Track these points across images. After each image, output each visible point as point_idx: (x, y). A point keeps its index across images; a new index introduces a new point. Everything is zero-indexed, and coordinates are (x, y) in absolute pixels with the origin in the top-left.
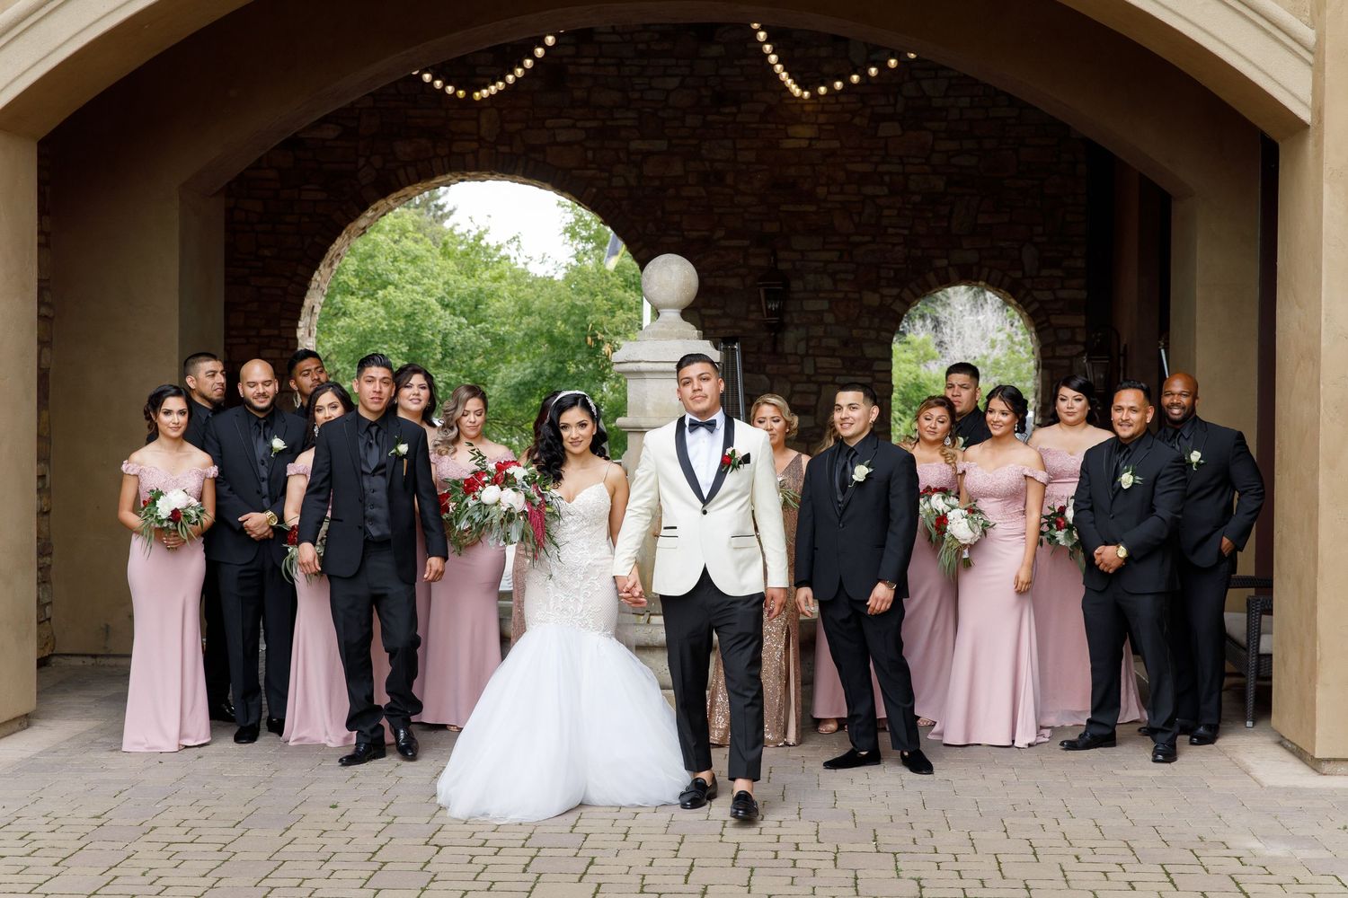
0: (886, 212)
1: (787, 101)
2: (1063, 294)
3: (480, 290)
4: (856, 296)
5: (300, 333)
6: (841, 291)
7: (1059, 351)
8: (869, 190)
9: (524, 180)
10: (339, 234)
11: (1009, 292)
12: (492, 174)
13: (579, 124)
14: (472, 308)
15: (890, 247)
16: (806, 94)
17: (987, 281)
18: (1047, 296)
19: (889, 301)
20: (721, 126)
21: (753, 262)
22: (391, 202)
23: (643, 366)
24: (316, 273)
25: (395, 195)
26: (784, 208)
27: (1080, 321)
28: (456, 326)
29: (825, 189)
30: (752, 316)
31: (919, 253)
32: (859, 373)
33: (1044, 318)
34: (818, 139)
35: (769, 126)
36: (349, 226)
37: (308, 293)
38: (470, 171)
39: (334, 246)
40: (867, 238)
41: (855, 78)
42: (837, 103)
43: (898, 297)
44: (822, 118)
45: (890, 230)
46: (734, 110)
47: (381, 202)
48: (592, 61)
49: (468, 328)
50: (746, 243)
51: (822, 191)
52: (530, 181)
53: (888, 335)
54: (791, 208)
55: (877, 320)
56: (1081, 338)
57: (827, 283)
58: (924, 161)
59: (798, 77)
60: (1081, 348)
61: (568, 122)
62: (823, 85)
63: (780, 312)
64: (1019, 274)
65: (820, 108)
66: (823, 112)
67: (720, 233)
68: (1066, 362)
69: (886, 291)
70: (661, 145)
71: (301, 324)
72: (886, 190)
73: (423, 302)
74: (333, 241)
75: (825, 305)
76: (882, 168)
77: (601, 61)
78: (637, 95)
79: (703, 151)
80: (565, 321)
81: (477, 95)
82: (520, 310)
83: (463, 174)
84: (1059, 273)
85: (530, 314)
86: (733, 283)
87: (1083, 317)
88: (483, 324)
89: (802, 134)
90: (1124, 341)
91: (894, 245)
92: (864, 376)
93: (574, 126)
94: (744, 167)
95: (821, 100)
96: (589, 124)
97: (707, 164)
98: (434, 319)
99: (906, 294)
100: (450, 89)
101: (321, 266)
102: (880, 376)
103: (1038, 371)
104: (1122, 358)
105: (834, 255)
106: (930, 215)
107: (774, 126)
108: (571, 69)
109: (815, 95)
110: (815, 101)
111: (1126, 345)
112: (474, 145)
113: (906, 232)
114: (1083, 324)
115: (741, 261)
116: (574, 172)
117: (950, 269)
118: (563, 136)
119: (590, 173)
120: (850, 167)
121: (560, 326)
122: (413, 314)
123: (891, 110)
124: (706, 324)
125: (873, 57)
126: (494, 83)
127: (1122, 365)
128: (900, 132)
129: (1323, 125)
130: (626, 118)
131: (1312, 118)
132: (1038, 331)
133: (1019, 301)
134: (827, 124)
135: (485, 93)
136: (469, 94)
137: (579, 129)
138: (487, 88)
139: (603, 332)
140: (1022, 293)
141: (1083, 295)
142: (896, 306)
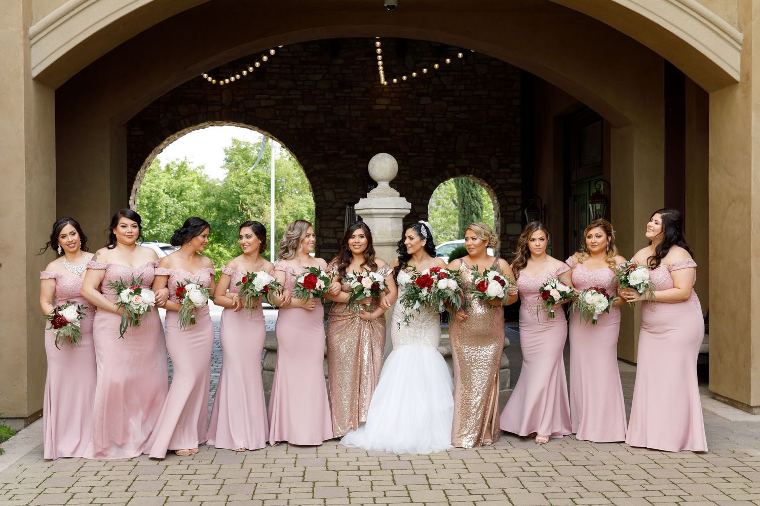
0: (425, 141)
1: (376, 87)
2: (510, 181)
3: (183, 186)
4: (411, 182)
5: (131, 202)
6: (403, 180)
7: (509, 209)
8: (416, 130)
9: (244, 125)
10: (150, 152)
12: (227, 122)
13: (272, 97)
14: (179, 194)
15: (426, 158)
16: (386, 83)
17: (474, 175)
18: (503, 181)
19: (427, 184)
20: (343, 98)
21: (360, 166)
22: (176, 136)
23: (373, 211)
24: (139, 172)
25: (179, 133)
26: (374, 139)
27: (519, 193)
28: (172, 202)
29: (395, 130)
31: (441, 161)
33: (501, 192)
34: (391, 105)
35: (367, 99)
36: (156, 148)
37: (135, 182)
38: (217, 121)
39: (147, 158)
40: (416, 154)
41: (405, 78)
42: (400, 87)
44: (393, 95)
45: (427, 150)
46: (349, 91)
47: (172, 136)
48: (278, 66)
49: (177, 203)
50: (356, 156)
51: (393, 131)
52: (246, 126)
54: (378, 139)
55: (421, 194)
56: (519, 201)
58: (442, 116)
60: (519, 207)
61: (268, 96)
62: (395, 78)
64: (489, 171)
65: (392, 89)
66: (393, 92)
67: (343, 151)
68: (512, 214)
69: (425, 180)
70: (314, 108)
71: (131, 198)
72: (424, 131)
74: (147, 156)
76: (422, 120)
77: (283, 65)
78: (301, 83)
79: (335, 111)
80: (225, 199)
81: (222, 82)
83: (214, 123)
84: (508, 170)
85: (209, 195)
86: (350, 176)
87: (520, 192)
88: (185, 202)
89: (382, 103)
90: (544, 202)
91: (428, 157)
93: (269, 98)
94: (355, 119)
95: (392, 86)
96: (277, 97)
97: (336, 117)
98: (161, 199)
99: (435, 181)
100: (210, 79)
101: (141, 169)
103: (498, 218)
104: (543, 212)
106: (446, 142)
107: (369, 99)
108: (268, 69)
109: (390, 83)
110: (388, 87)
111: (545, 206)
112: (219, 108)
113: (434, 151)
114: (520, 195)
115: (354, 165)
116: (270, 121)
117: (456, 169)
118: (264, 103)
119: (277, 122)
120: (407, 119)
121: (223, 202)
122: (151, 197)
123: (425, 91)
124: (337, 196)
125: (417, 65)
126: (234, 76)
127: (543, 215)
128: (431, 102)
129: (751, 81)
130: (296, 95)
131: (741, 78)
132: (499, 199)
133: (490, 184)
134: (395, 98)
135: (227, 81)
136: (218, 82)
137: (272, 100)
138: (229, 79)
139: (246, 204)
140: (491, 180)
141: (520, 181)
142: (430, 187)
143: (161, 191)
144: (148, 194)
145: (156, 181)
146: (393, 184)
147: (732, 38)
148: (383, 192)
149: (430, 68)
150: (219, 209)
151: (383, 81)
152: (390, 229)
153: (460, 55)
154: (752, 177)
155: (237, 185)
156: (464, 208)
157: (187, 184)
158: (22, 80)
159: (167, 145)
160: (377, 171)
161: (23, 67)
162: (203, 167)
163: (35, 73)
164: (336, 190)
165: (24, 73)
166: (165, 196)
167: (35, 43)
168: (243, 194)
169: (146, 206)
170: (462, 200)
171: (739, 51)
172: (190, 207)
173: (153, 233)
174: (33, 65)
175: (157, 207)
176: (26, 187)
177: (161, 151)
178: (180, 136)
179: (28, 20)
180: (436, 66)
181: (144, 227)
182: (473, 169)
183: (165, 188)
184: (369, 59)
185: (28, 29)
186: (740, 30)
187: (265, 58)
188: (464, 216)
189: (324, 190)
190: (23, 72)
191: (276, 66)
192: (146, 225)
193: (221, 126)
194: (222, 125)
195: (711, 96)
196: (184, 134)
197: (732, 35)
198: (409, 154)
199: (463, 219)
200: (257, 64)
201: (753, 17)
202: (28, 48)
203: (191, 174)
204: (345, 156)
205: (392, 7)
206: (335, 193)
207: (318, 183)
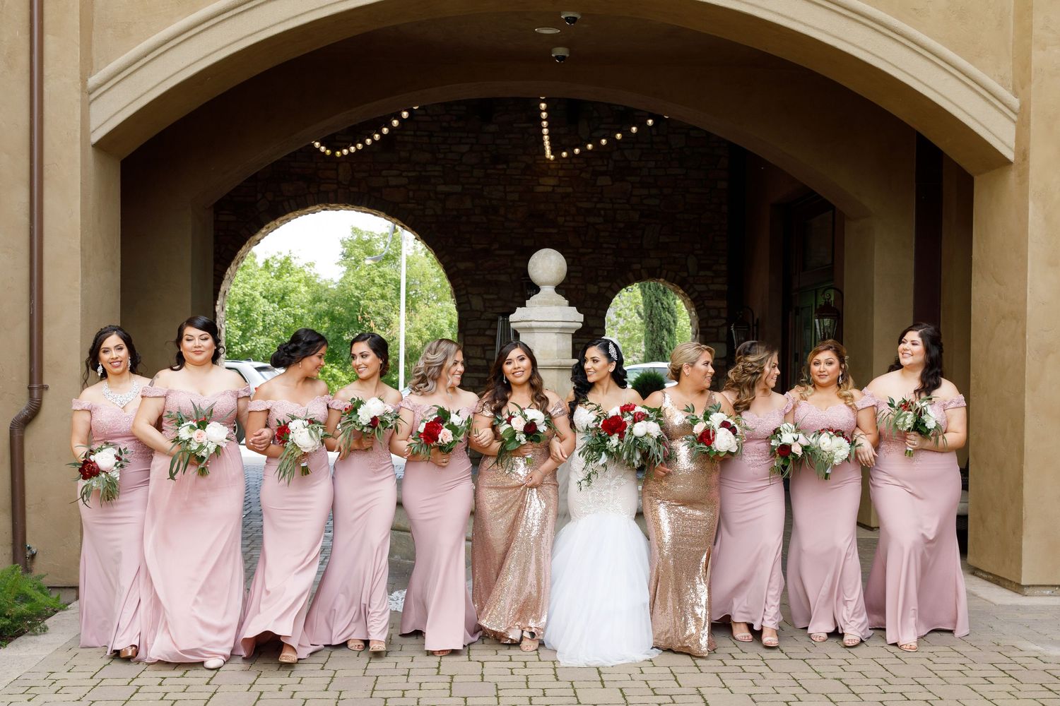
0: (602, 234)
1: (538, 162)
2: (712, 287)
3: (287, 288)
4: (583, 287)
5: (218, 309)
6: (573, 284)
7: (710, 323)
8: (591, 219)
9: (367, 210)
10: (244, 243)
11: (680, 286)
12: (347, 206)
13: (404, 174)
14: (281, 298)
15: (604, 256)
16: (552, 157)
17: (665, 279)
18: (703, 288)
19: (603, 290)
20: (497, 177)
21: (517, 265)
22: (278, 223)
24: (229, 269)
25: (281, 219)
26: (536, 230)
27: (723, 304)
28: (271, 309)
29: (563, 219)
30: (516, 300)
31: (622, 260)
32: (585, 337)
33: (701, 302)
34: (557, 186)
35: (527, 177)
36: (251, 239)
37: (223, 282)
38: (332, 203)
39: (241, 251)
40: (590, 250)
41: (577, 151)
42: (571, 163)
43: (610, 288)
44: (561, 173)
45: (605, 245)
46: (505, 166)
47: (273, 223)
48: (412, 133)
49: (278, 311)
50: (512, 252)
51: (561, 220)
52: (370, 211)
54: (540, 230)
55: (596, 303)
56: (724, 314)
58: (625, 201)
61: (398, 172)
62: (565, 151)
64: (685, 274)
65: (560, 166)
66: (561, 169)
67: (496, 246)
68: (715, 330)
69: (602, 284)
70: (458, 188)
71: (218, 302)
72: (601, 220)
73: (251, 295)
74: (240, 248)
76: (599, 206)
77: (419, 132)
78: (441, 156)
79: (485, 193)
80: (341, 306)
81: (338, 153)
82: (314, 299)
83: (327, 206)
84: (709, 273)
85: (320, 300)
86: (503, 278)
87: (726, 302)
88: (288, 309)
89: (547, 184)
90: (757, 316)
91: (606, 255)
93: (400, 175)
94: (511, 204)
95: (561, 161)
96: (410, 174)
97: (487, 201)
98: (257, 305)
99: (614, 286)
100: (323, 149)
101: (232, 265)
103: (696, 336)
104: (755, 328)
106: (630, 236)
107: (529, 178)
108: (399, 138)
109: (558, 158)
110: (556, 162)
111: (758, 320)
112: (335, 186)
113: (614, 246)
114: (725, 306)
115: (509, 264)
116: (400, 205)
117: (642, 271)
118: (393, 182)
119: (410, 206)
120: (579, 204)
121: (339, 309)
122: (244, 301)
123: (604, 168)
124: (487, 304)
125: (595, 134)
126: (354, 145)
127: (755, 332)
129: (1029, 162)
130: (435, 171)
131: (1015, 157)
132: (697, 311)
133: (686, 291)
134: (564, 177)
135: (345, 152)
136: (333, 153)
137: (404, 177)
138: (348, 148)
139: (368, 313)
140: (687, 286)
141: (725, 288)
142: (609, 294)
143: (257, 294)
144: (240, 297)
145: (251, 281)
146: (559, 289)
147: (1005, 105)
148: (546, 299)
149: (612, 140)
150: (333, 319)
151: (549, 154)
152: (555, 348)
153: (650, 122)
154: (1028, 287)
155: (357, 288)
156: (653, 323)
157: (291, 285)
158: (78, 146)
159: (266, 234)
160: (540, 272)
161: (79, 130)
162: (311, 265)
163: (95, 138)
164: (485, 296)
165: (81, 138)
166: (262, 300)
167: (95, 99)
168: (364, 299)
169: (237, 313)
170: (649, 312)
171: (1014, 122)
172: (295, 316)
173: (247, 349)
174: (93, 127)
175: (252, 314)
176: (82, 287)
177: (258, 242)
178: (283, 223)
179: (87, 68)
180: (619, 136)
181: (235, 340)
182: (665, 272)
183: (263, 290)
184: (532, 125)
185: (87, 80)
186: (1016, 95)
187: (395, 123)
188: (652, 332)
189: (470, 296)
190: (79, 136)
191: (409, 132)
192: (237, 338)
193: (337, 210)
194: (337, 208)
195: (977, 181)
196: (289, 220)
197: (1004, 101)
198: (581, 250)
199: (650, 336)
200: (385, 130)
201: (1032, 77)
202: (86, 105)
203: (297, 273)
204: (497, 252)
205: (562, 58)
206: (484, 300)
207: (463, 286)
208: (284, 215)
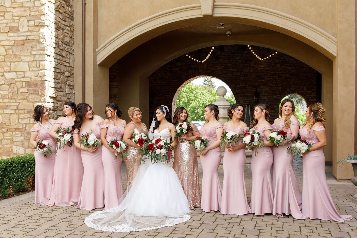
0: (278, 81)
1: (259, 61)
2: (312, 95)
4: (272, 96)
5: (172, 105)
6: (269, 96)
8: (274, 77)
9: (212, 77)
13: (221, 66)
16: (262, 59)
18: (309, 96)
19: (278, 97)
20: (247, 66)
21: (253, 91)
24: (175, 94)
25: (189, 80)
26: (258, 80)
29: (266, 77)
30: (253, 100)
31: (284, 88)
33: (308, 100)
34: (265, 68)
35: (256, 65)
36: (181, 86)
37: (174, 98)
39: (178, 89)
40: (274, 86)
41: (268, 57)
42: (268, 61)
43: (280, 96)
44: (266, 64)
45: (279, 84)
46: (249, 63)
48: (223, 55)
50: (252, 87)
51: (265, 77)
53: (278, 104)
54: (260, 80)
55: (276, 101)
57: (267, 94)
58: (285, 71)
59: (261, 57)
61: (219, 66)
62: (265, 58)
63: (258, 100)
64: (303, 92)
66: (266, 63)
67: (247, 85)
69: (278, 95)
70: (236, 70)
71: (172, 103)
72: (277, 77)
74: (178, 88)
75: (266, 98)
76: (277, 73)
77: (225, 55)
79: (244, 71)
81: (203, 62)
83: (201, 76)
84: (310, 91)
86: (249, 94)
87: (316, 100)
89: (262, 67)
91: (279, 87)
92: (274, 111)
93: (220, 67)
94: (251, 73)
95: (266, 60)
96: (223, 66)
97: (244, 73)
99: (282, 96)
100: (197, 61)
101: (176, 93)
102: (277, 111)
105: (268, 89)
106: (286, 81)
109: (264, 60)
112: (203, 71)
113: (282, 84)
115: (251, 91)
116: (220, 75)
117: (290, 91)
118: (218, 69)
119: (223, 75)
120: (271, 73)
122: (203, 103)
123: (278, 62)
124: (244, 102)
125: (274, 51)
128: (280, 66)
130: (230, 65)
132: (307, 102)
136: (201, 62)
140: (304, 95)
141: (315, 95)
142: (280, 98)
154: (338, 92)
158: (93, 66)
163: (98, 63)
164: (244, 100)
167: (98, 54)
171: (336, 45)
179: (96, 47)
184: (257, 51)
185: (96, 50)
189: (240, 100)
191: (222, 55)
198: (272, 86)
202: (95, 56)
204: (247, 87)
205: (229, 34)
206: (244, 101)
207: (238, 97)
208: (189, 79)
